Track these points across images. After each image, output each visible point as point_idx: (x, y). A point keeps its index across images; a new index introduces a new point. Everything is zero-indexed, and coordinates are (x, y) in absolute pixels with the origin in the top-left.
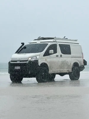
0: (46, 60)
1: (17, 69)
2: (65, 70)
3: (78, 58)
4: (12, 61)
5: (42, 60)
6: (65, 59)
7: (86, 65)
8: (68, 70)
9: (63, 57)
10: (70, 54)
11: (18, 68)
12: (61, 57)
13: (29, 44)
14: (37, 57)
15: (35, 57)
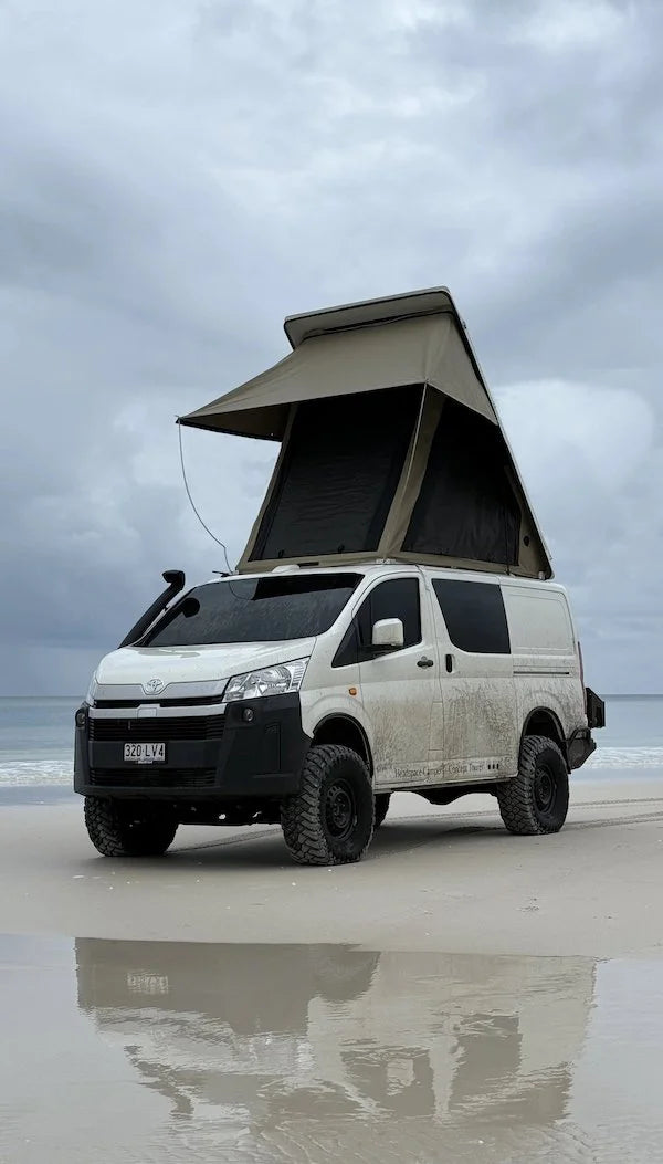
0: (353, 693)
1: (142, 759)
2: (476, 762)
3: (551, 681)
4: (101, 704)
5: (326, 691)
6: (474, 683)
7: (601, 723)
8: (493, 760)
9: (459, 675)
10: (504, 648)
11: (147, 753)
12: (449, 669)
13: (218, 579)
14: (292, 669)
15: (275, 674)
